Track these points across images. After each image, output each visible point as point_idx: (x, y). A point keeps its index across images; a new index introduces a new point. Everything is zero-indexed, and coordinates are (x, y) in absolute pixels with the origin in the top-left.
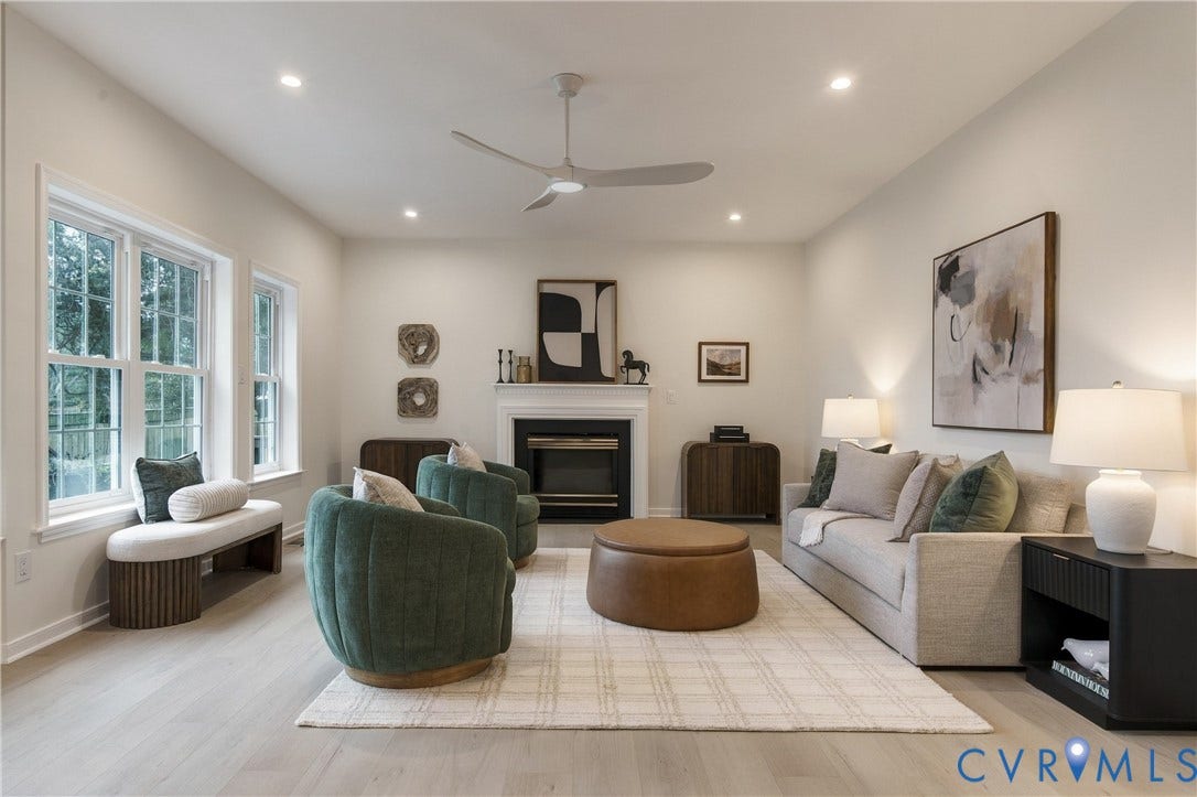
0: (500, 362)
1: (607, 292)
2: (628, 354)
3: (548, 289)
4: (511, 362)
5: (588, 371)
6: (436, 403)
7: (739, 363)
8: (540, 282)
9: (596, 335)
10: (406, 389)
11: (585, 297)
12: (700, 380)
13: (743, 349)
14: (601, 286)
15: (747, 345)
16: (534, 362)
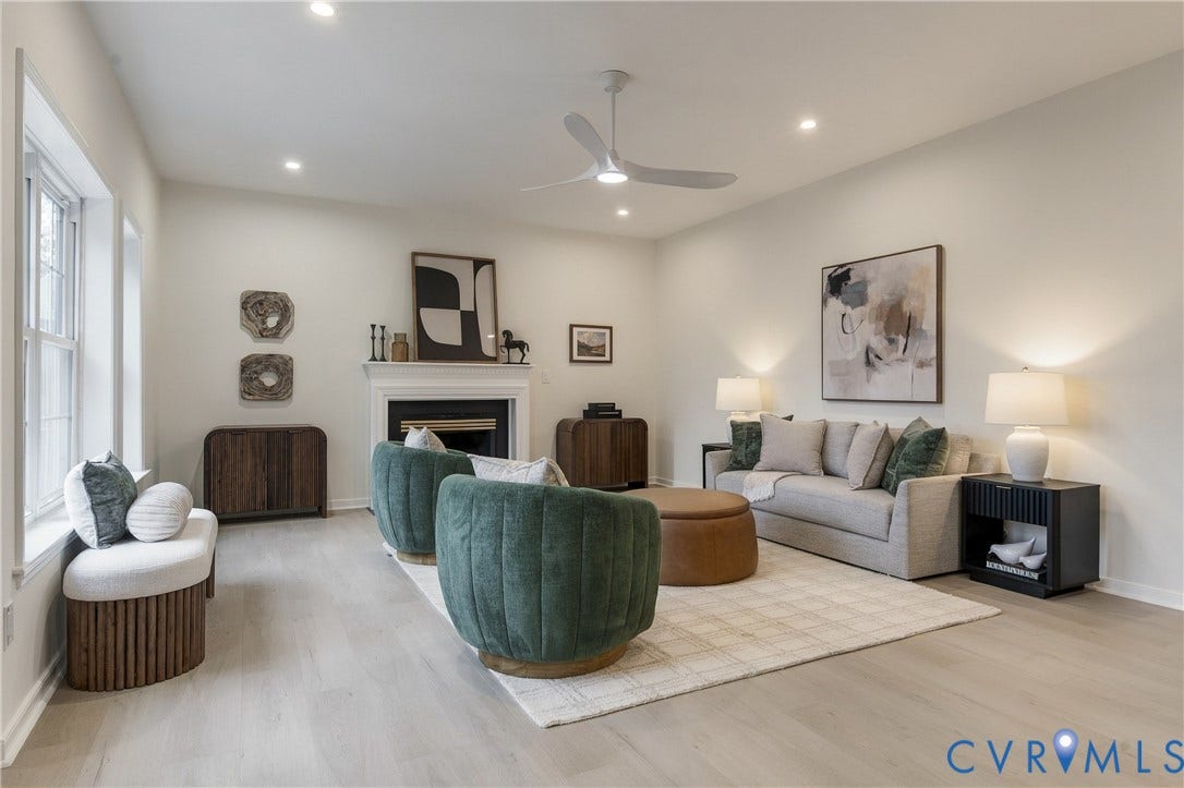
0: (373, 338)
1: (485, 270)
2: (507, 334)
3: (422, 262)
4: (383, 339)
5: (468, 350)
6: (292, 383)
7: (604, 345)
8: (415, 255)
9: (474, 314)
10: (251, 368)
11: (462, 272)
12: (572, 360)
13: (608, 331)
14: (479, 264)
15: (611, 328)
16: (412, 342)
